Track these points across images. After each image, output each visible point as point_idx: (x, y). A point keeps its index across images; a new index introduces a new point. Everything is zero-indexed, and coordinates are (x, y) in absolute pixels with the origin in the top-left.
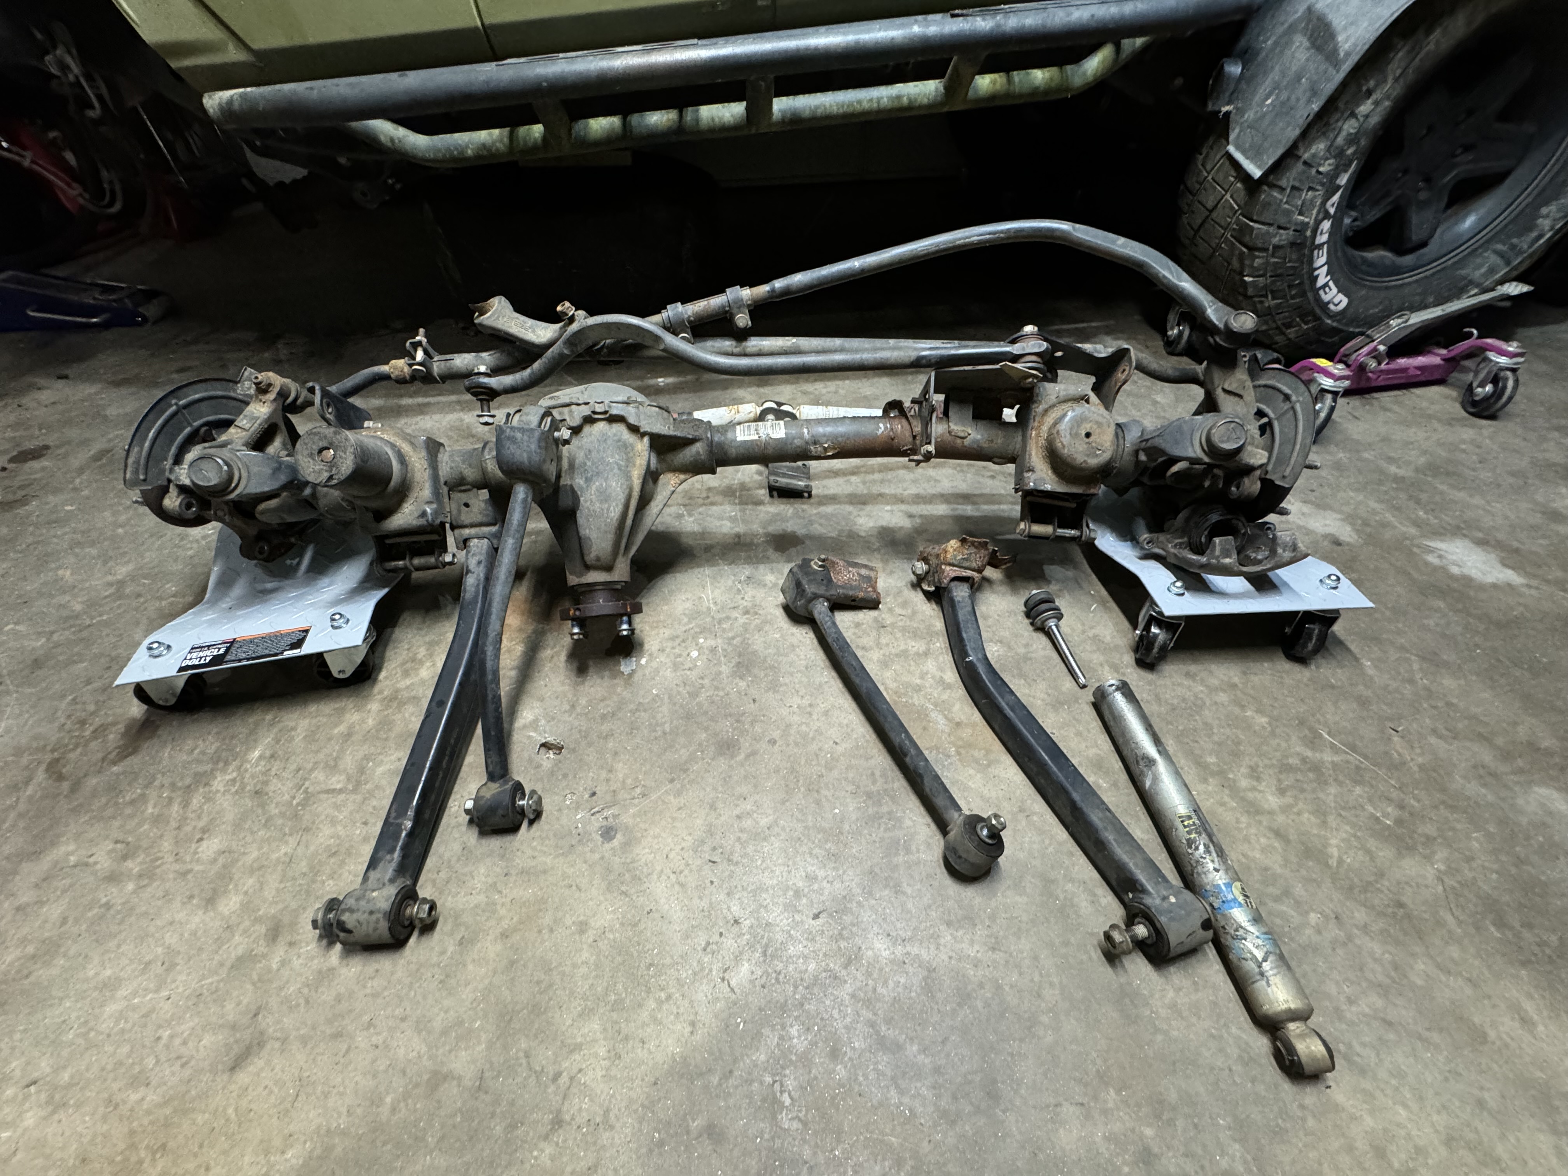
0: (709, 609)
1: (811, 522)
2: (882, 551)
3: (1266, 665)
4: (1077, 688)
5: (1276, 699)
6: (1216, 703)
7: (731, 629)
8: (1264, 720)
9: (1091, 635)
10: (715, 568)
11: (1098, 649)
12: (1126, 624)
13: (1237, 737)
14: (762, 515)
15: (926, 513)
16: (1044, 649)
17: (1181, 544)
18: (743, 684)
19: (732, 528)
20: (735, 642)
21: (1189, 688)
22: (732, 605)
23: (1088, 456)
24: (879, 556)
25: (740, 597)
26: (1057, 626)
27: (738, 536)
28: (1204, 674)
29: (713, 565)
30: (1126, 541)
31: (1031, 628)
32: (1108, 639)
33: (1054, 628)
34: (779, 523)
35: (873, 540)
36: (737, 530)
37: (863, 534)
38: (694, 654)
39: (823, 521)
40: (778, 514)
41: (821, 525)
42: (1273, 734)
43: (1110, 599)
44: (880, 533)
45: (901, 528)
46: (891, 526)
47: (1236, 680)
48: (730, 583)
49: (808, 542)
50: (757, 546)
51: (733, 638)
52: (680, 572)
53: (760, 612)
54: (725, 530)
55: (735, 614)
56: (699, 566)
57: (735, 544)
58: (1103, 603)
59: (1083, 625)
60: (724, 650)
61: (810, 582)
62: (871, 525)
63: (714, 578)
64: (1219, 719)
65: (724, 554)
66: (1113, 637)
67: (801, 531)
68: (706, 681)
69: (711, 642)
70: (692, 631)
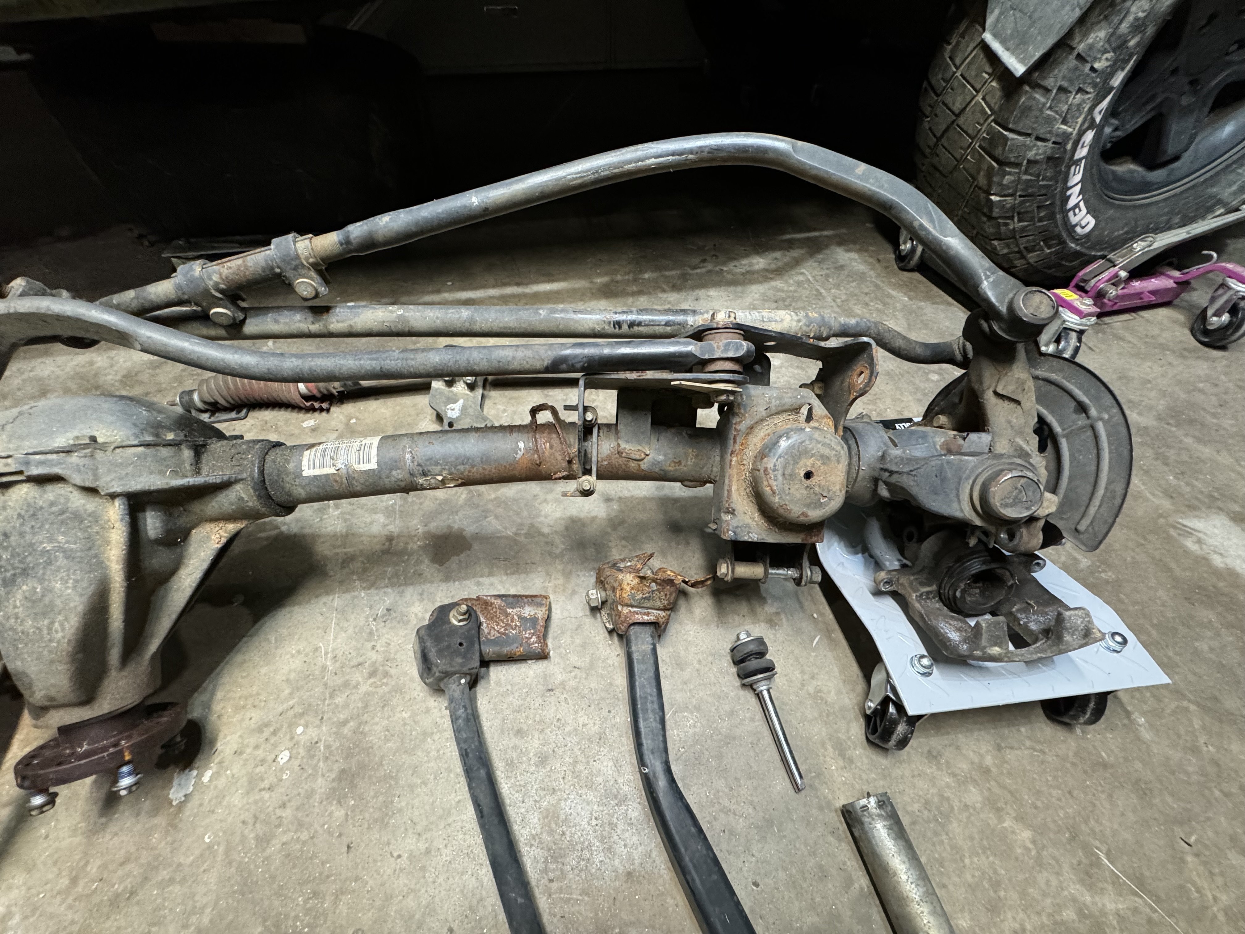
0: (324, 668)
1: (486, 513)
2: (566, 558)
3: (1023, 729)
4: (791, 792)
5: (1038, 793)
6: (966, 806)
7: (346, 706)
8: (1026, 835)
9: (811, 690)
10: (348, 596)
11: (820, 715)
12: (854, 669)
13: (995, 872)
14: (427, 503)
15: (626, 494)
16: (752, 720)
17: (928, 593)
18: (339, 813)
19: (385, 526)
20: (346, 730)
21: (933, 780)
22: (355, 662)
23: (808, 506)
24: (560, 567)
25: (369, 645)
26: (768, 691)
27: (390, 539)
28: (948, 754)
29: (347, 591)
30: (856, 553)
31: (737, 682)
32: (832, 697)
33: (765, 693)
34: (445, 517)
35: (558, 540)
36: (391, 528)
37: (546, 530)
38: (284, 757)
39: (500, 511)
40: (447, 501)
41: (496, 517)
42: (1040, 863)
44: (567, 528)
45: (594, 519)
46: (582, 515)
47: (989, 760)
48: (362, 622)
49: (476, 546)
50: (410, 554)
51: (344, 723)
52: (300, 604)
53: (393, 671)
54: (376, 529)
55: (357, 677)
56: (329, 592)
57: (385, 552)
58: (828, 633)
59: (803, 672)
60: (328, 747)
61: (440, 653)
62: (558, 514)
63: (342, 612)
64: (972, 838)
65: (365, 570)
66: (839, 693)
67: (470, 529)
68: (287, 813)
69: (313, 733)
70: (291, 713)
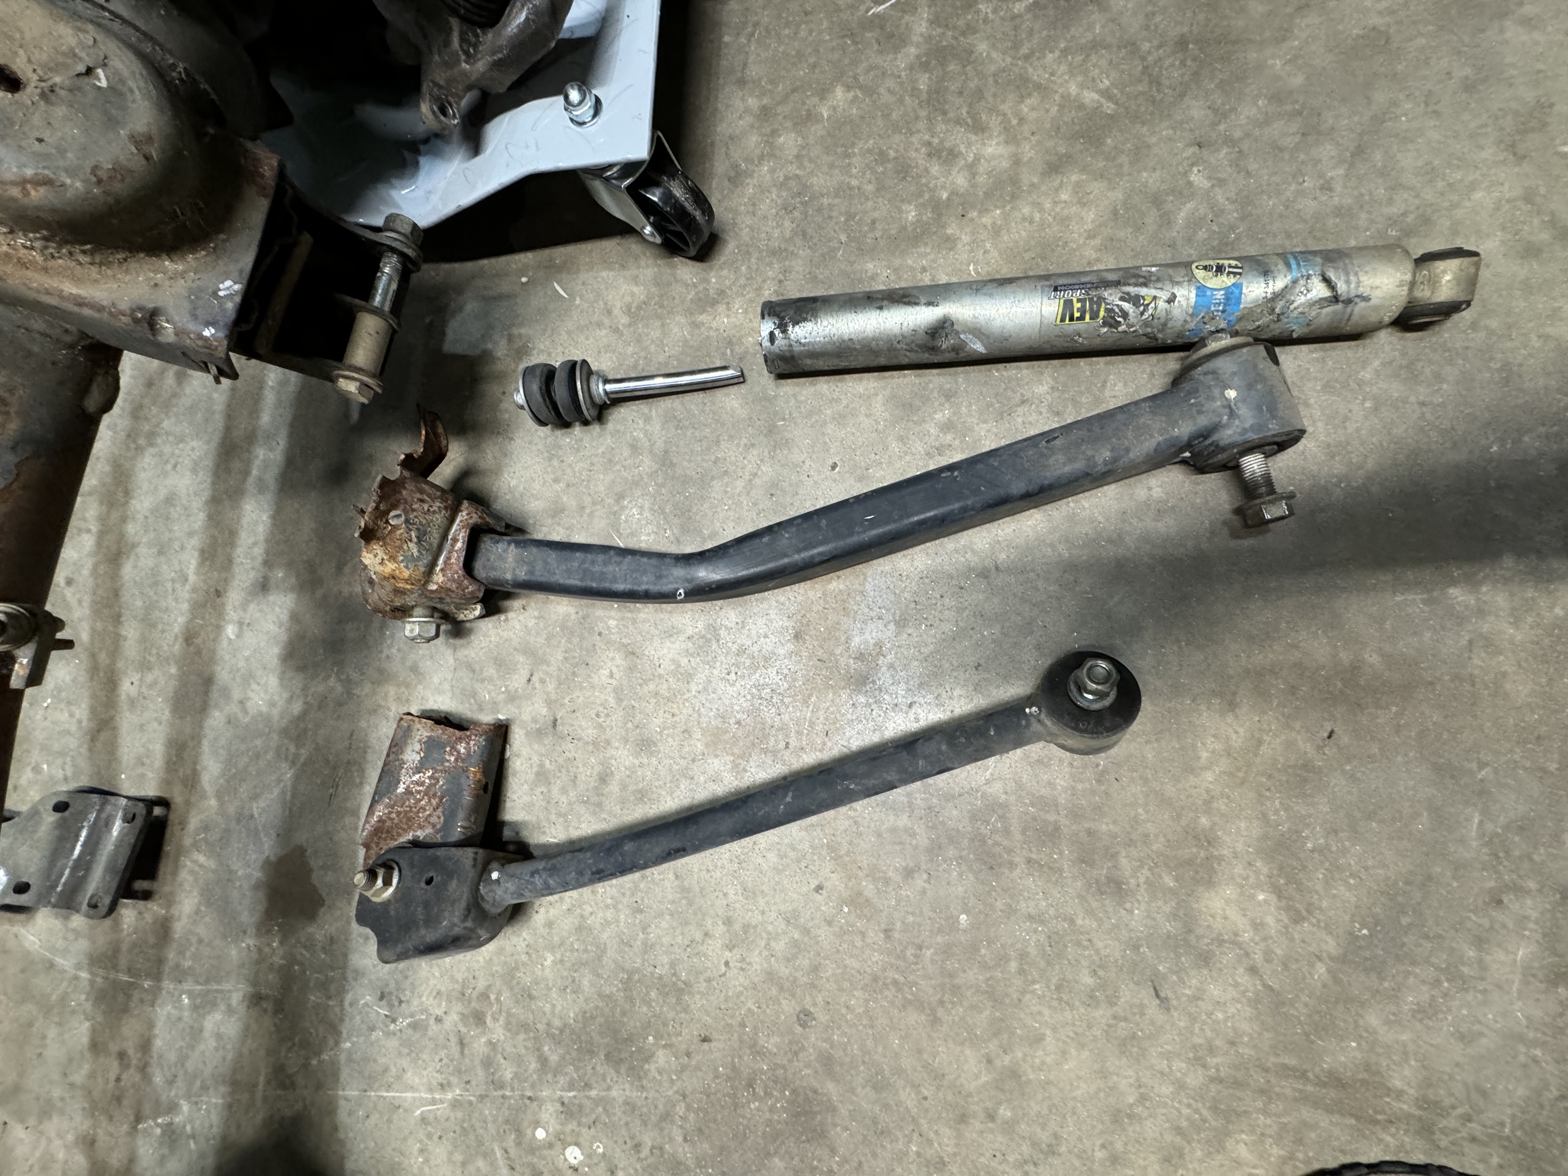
0: (455, 1104)
1: (243, 818)
2: (354, 676)
4: (743, 389)
7: (519, 1060)
9: (625, 320)
10: (345, 1073)
14: (201, 930)
15: (259, 551)
19: (230, 1011)
20: (554, 1058)
22: (455, 1049)
24: (367, 688)
25: (434, 1027)
26: (606, 381)
27: (256, 1000)
29: (335, 1075)
31: (596, 428)
32: (639, 292)
33: (610, 387)
34: (235, 895)
35: (318, 687)
36: (236, 998)
37: (297, 708)
38: (574, 1155)
39: (244, 790)
40: (207, 894)
41: (255, 797)
43: (546, 252)
44: (302, 668)
45: (295, 617)
46: (284, 637)
48: (393, 1043)
49: (301, 838)
50: (292, 960)
51: (543, 1061)
52: (342, 1159)
53: (481, 984)
54: (232, 1028)
55: (479, 1046)
56: (331, 1109)
57: (279, 1007)
59: (600, 325)
60: (571, 1087)
62: (273, 681)
63: (371, 1080)
65: (305, 1044)
66: (635, 280)
67: (268, 847)
68: (647, 1140)
69: (549, 1113)
70: (513, 1152)
